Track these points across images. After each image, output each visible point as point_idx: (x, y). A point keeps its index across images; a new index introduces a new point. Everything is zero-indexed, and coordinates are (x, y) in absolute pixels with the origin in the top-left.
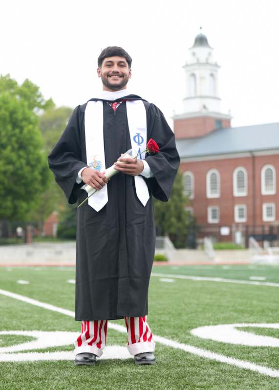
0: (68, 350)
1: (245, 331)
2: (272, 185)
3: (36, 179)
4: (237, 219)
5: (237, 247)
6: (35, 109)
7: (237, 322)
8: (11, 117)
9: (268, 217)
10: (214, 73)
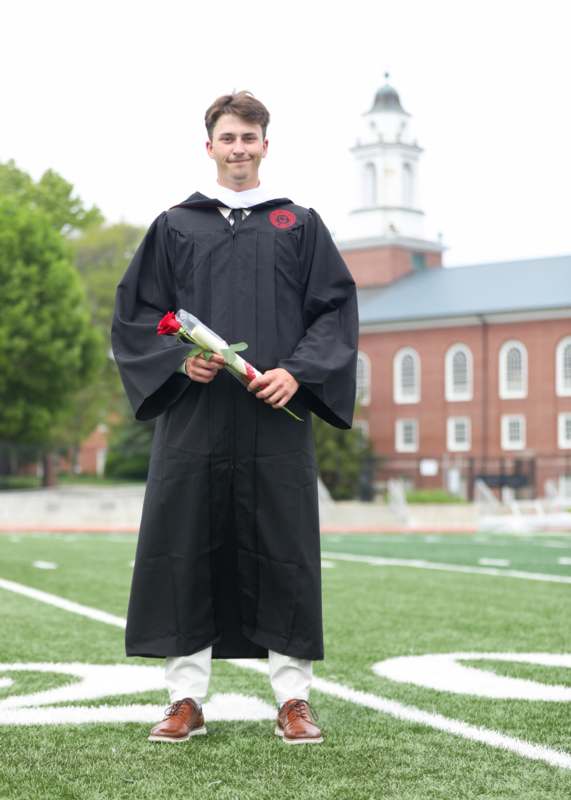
0: (143, 702)
1: (475, 667)
2: (519, 380)
3: (71, 366)
4: (453, 445)
5: (451, 499)
6: (66, 228)
7: (460, 650)
8: (23, 241)
9: (512, 442)
10: (411, 162)
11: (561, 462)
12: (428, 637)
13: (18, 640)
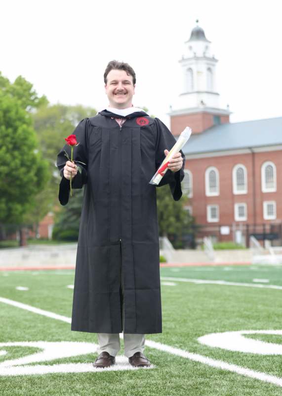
0: (76, 362)
1: (252, 338)
2: (273, 182)
3: (32, 180)
4: (237, 218)
5: (237, 247)
6: (28, 108)
7: (244, 329)
8: (5, 116)
9: (269, 216)
10: (211, 67)
12: (227, 322)
13: (9, 329)
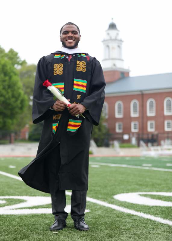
1: (144, 196)
2: (153, 110)
3: (18, 106)
4: (133, 130)
5: (133, 146)
7: (139, 192)
9: (151, 129)
11: (166, 135)
12: (129, 188)
13: (6, 189)
